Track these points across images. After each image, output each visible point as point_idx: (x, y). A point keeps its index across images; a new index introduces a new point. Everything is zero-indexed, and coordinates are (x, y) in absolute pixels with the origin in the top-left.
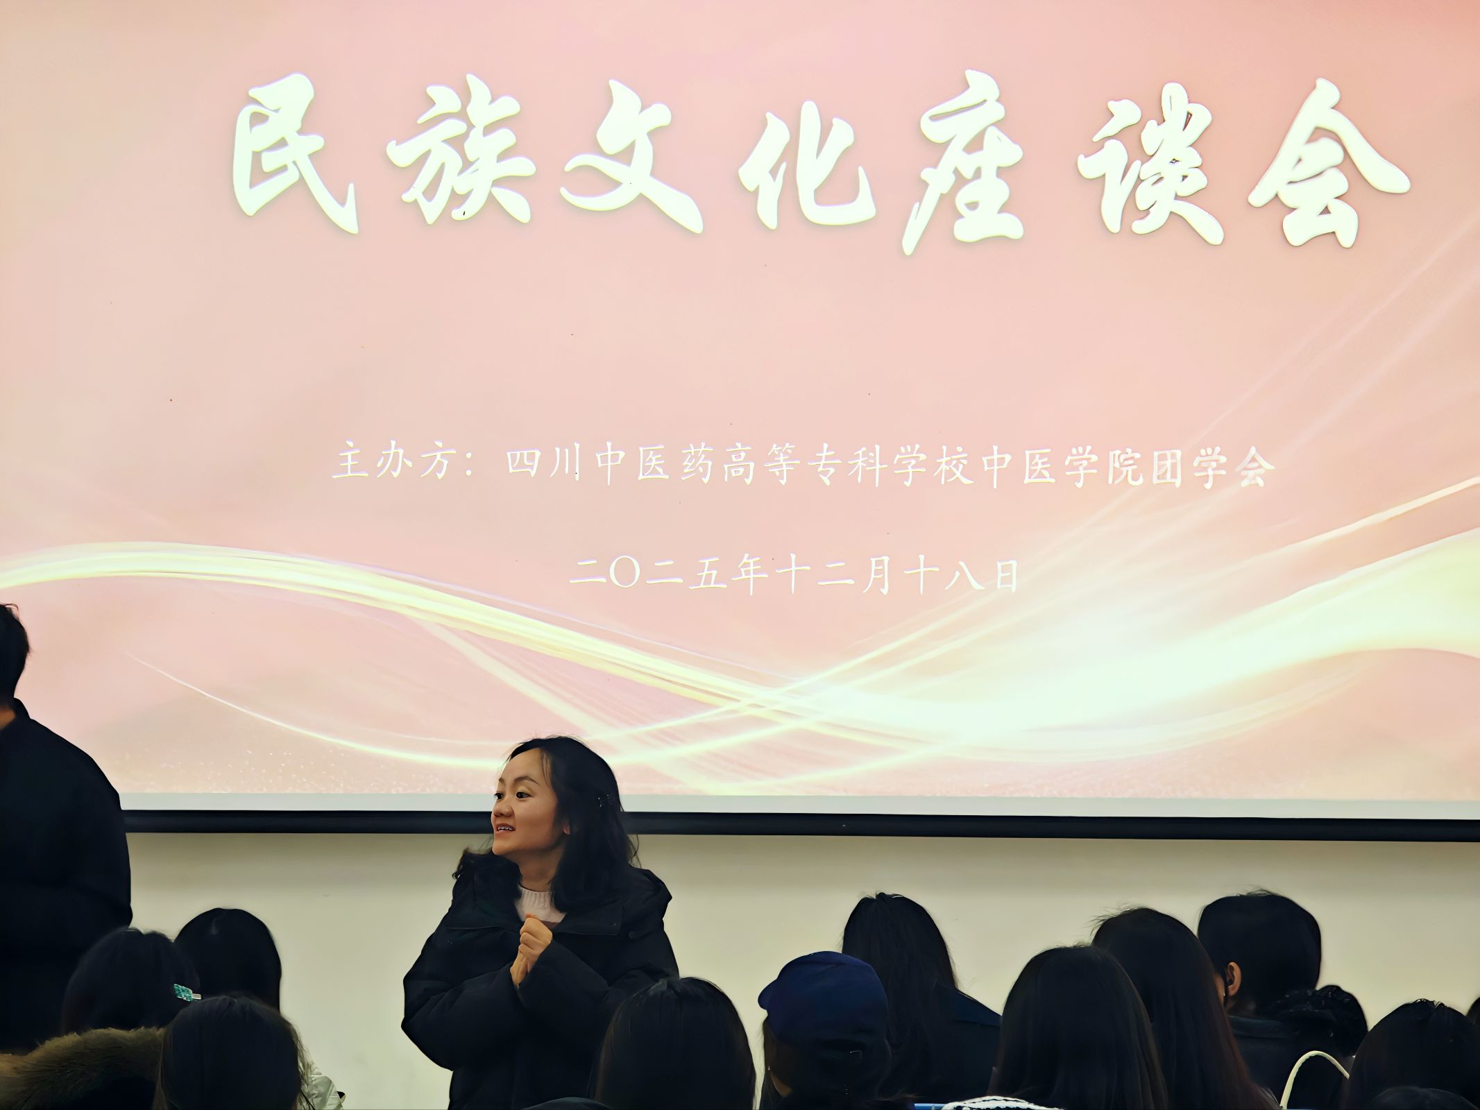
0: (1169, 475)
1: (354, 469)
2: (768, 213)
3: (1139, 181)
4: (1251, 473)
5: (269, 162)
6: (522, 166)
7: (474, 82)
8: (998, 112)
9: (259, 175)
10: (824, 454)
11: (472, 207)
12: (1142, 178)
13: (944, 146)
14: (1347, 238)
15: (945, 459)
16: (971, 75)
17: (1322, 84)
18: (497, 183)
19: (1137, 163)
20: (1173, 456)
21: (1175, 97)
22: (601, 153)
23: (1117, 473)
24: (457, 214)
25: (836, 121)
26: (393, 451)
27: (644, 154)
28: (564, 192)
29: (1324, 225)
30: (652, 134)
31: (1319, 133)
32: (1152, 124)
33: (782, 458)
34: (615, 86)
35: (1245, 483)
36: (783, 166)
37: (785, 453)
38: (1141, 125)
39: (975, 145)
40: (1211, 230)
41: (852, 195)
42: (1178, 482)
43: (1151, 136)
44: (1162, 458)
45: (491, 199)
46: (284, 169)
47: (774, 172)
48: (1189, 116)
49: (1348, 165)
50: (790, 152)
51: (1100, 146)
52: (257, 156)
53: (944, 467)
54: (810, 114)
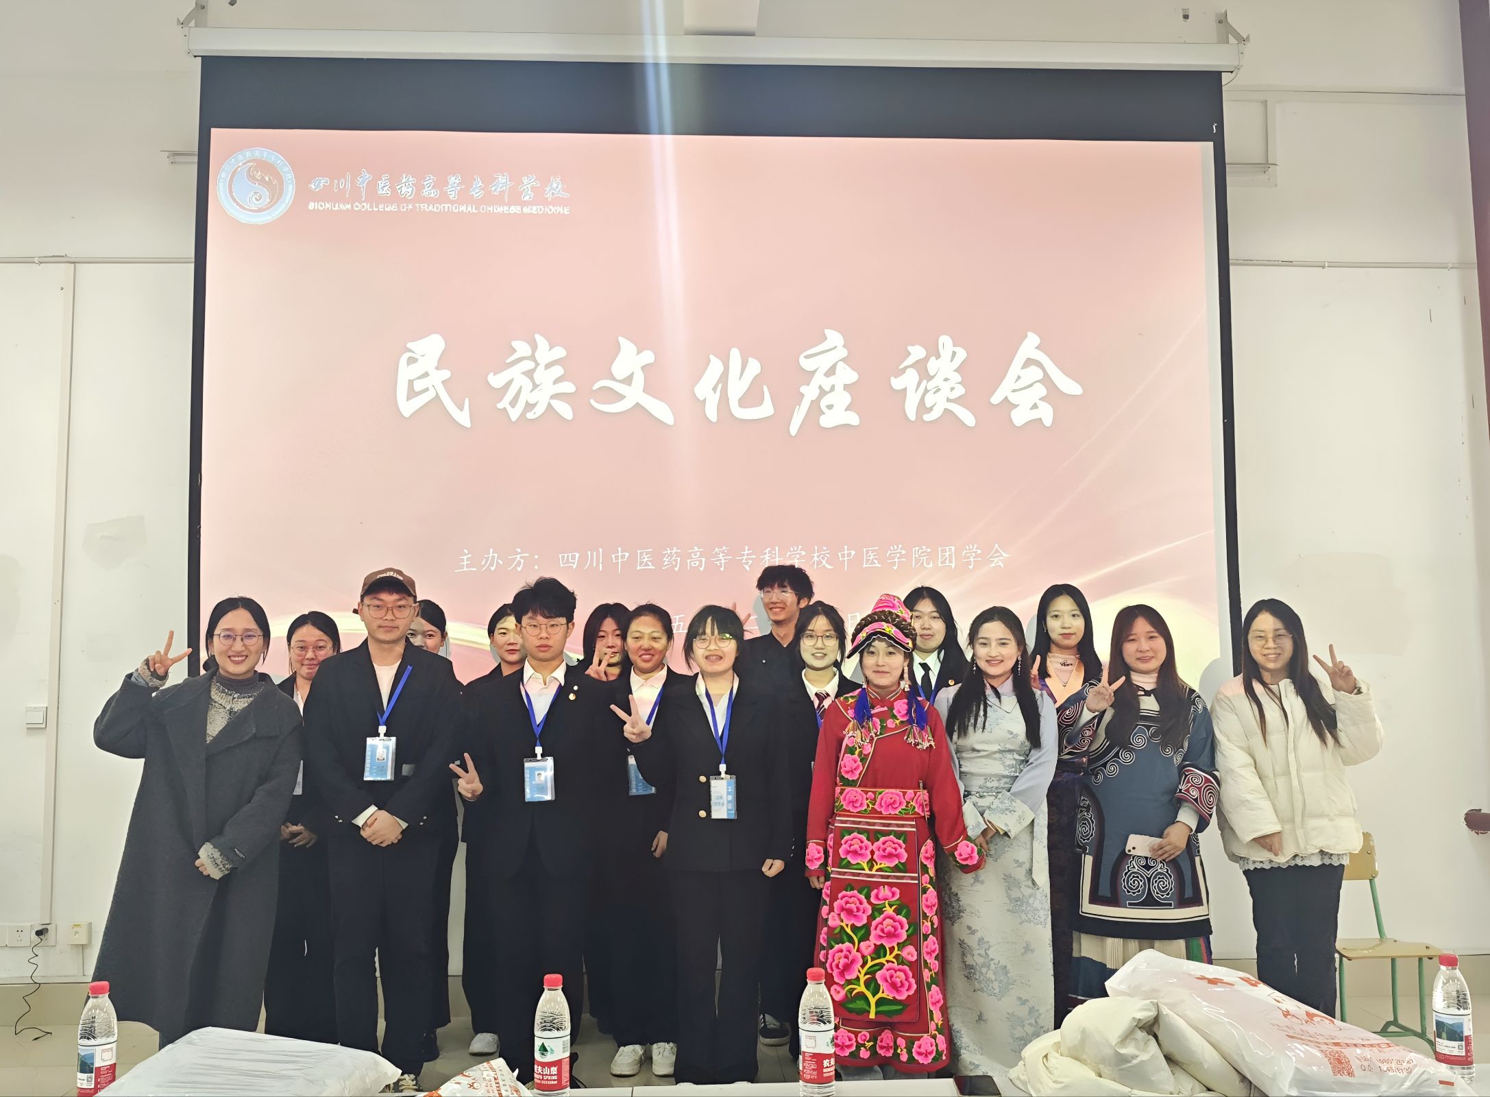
0: (947, 562)
2: (712, 413)
3: (926, 391)
4: (996, 559)
5: (418, 386)
6: (568, 387)
7: (540, 339)
8: (843, 353)
9: (412, 394)
10: (746, 552)
11: (539, 410)
12: (928, 389)
13: (814, 372)
14: (1048, 422)
15: (816, 555)
16: (827, 332)
17: (1030, 334)
18: (554, 397)
19: (925, 381)
20: (950, 550)
21: (945, 341)
22: (613, 379)
23: (917, 560)
24: (530, 415)
25: (751, 360)
26: (491, 554)
27: (639, 379)
28: (593, 402)
29: (1035, 415)
30: (643, 368)
31: (1029, 362)
32: (933, 358)
33: (721, 555)
34: (621, 339)
35: (993, 565)
36: (720, 385)
37: (723, 552)
38: (926, 359)
39: (831, 372)
40: (968, 418)
41: (760, 402)
42: (953, 565)
43: (932, 366)
44: (944, 551)
45: (549, 405)
46: (427, 389)
47: (714, 389)
48: (954, 353)
49: (1047, 380)
50: (724, 378)
51: (904, 371)
52: (411, 382)
53: (816, 559)
54: (735, 355)
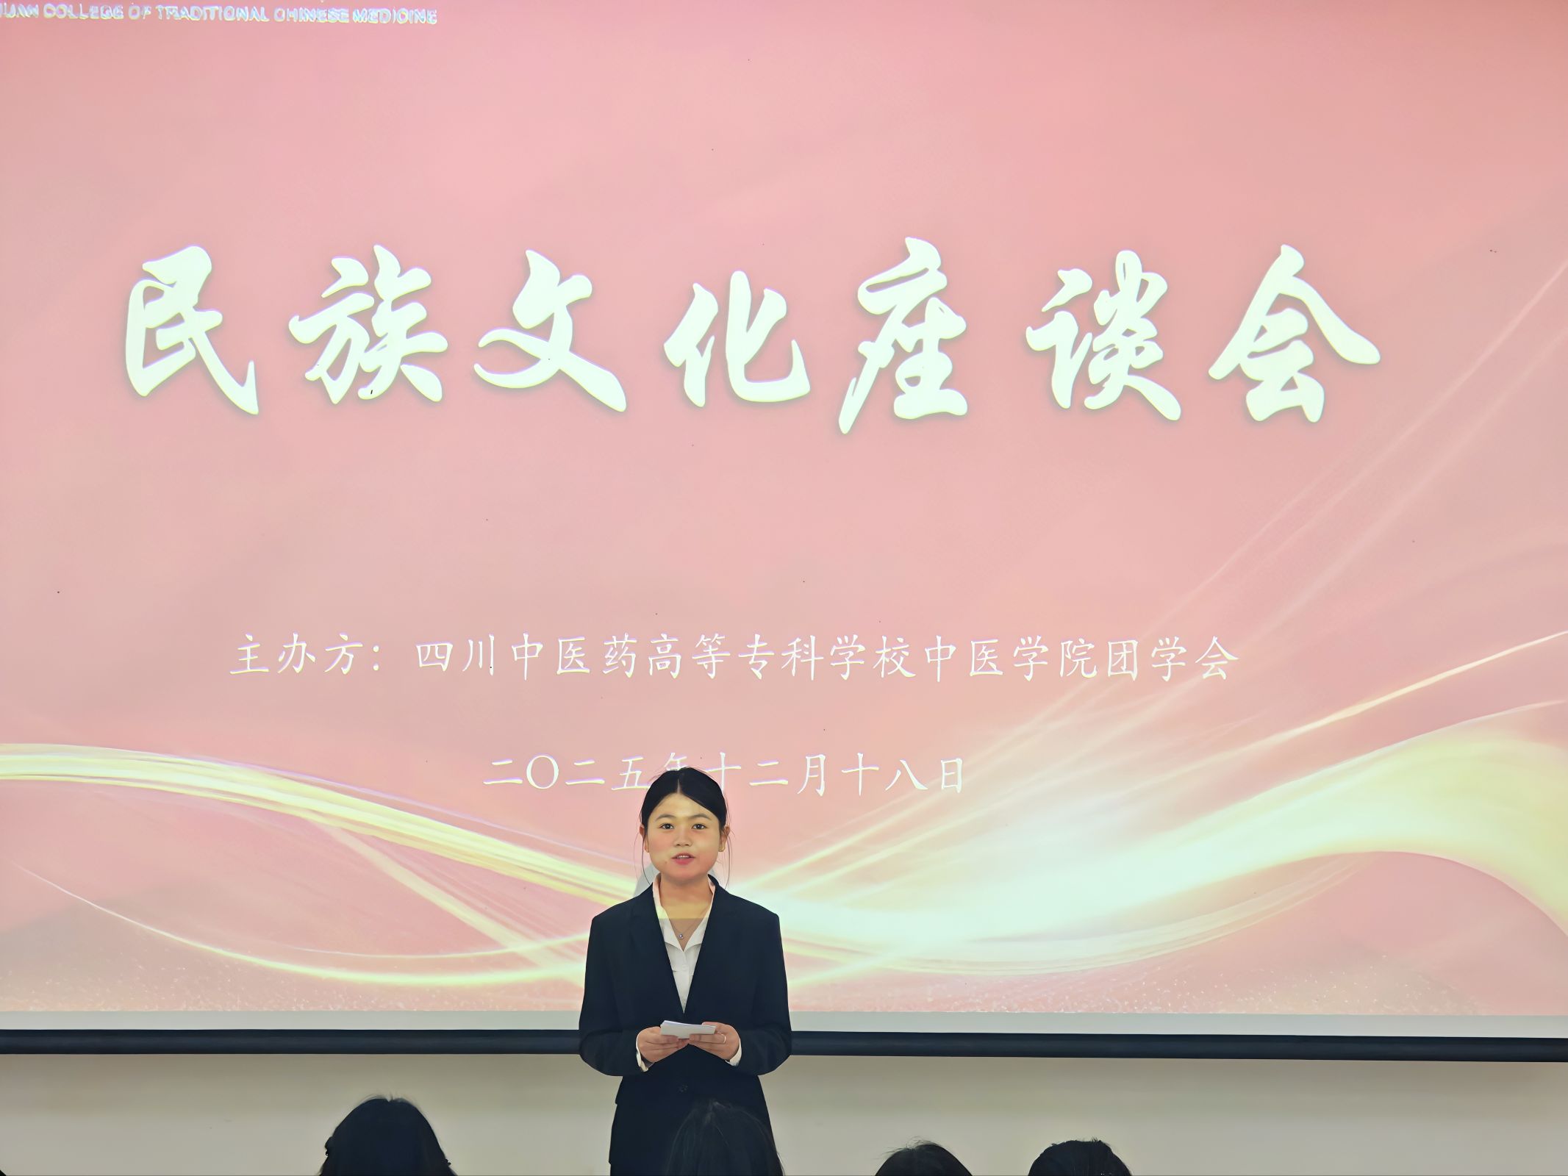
0: (1124, 667)
1: (254, 663)
2: (695, 389)
3: (1091, 354)
4: (1213, 665)
5: (162, 343)
6: (434, 342)
7: (381, 253)
8: (940, 281)
9: (152, 354)
10: (756, 645)
11: (380, 386)
12: (1095, 349)
13: (885, 316)
14: (1314, 414)
15: (885, 651)
16: (911, 243)
17: (1285, 249)
18: (408, 360)
19: (1089, 336)
20: (1129, 647)
21: (1128, 264)
22: (516, 326)
23: (1069, 665)
24: (364, 393)
25: (767, 292)
26: (295, 644)
27: (564, 328)
28: (478, 369)
29: (1290, 399)
30: (572, 308)
31: (1282, 303)
32: (1104, 294)
33: (711, 650)
34: (532, 255)
35: (1206, 676)
36: (712, 340)
37: (714, 645)
38: (1090, 296)
39: (916, 316)
40: (1168, 406)
41: (783, 370)
42: (1134, 675)
43: (1103, 306)
44: (1118, 648)
45: (400, 377)
46: (179, 346)
47: (701, 347)
48: (1144, 285)
49: (1314, 337)
50: (719, 327)
51: (1050, 316)
52: (151, 334)
53: (883, 658)
54: (740, 285)
